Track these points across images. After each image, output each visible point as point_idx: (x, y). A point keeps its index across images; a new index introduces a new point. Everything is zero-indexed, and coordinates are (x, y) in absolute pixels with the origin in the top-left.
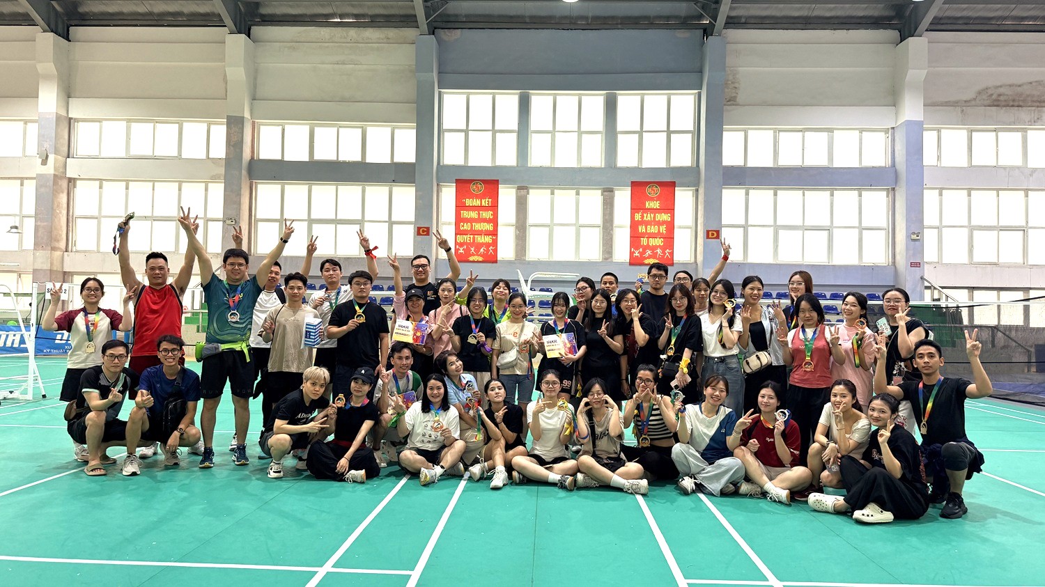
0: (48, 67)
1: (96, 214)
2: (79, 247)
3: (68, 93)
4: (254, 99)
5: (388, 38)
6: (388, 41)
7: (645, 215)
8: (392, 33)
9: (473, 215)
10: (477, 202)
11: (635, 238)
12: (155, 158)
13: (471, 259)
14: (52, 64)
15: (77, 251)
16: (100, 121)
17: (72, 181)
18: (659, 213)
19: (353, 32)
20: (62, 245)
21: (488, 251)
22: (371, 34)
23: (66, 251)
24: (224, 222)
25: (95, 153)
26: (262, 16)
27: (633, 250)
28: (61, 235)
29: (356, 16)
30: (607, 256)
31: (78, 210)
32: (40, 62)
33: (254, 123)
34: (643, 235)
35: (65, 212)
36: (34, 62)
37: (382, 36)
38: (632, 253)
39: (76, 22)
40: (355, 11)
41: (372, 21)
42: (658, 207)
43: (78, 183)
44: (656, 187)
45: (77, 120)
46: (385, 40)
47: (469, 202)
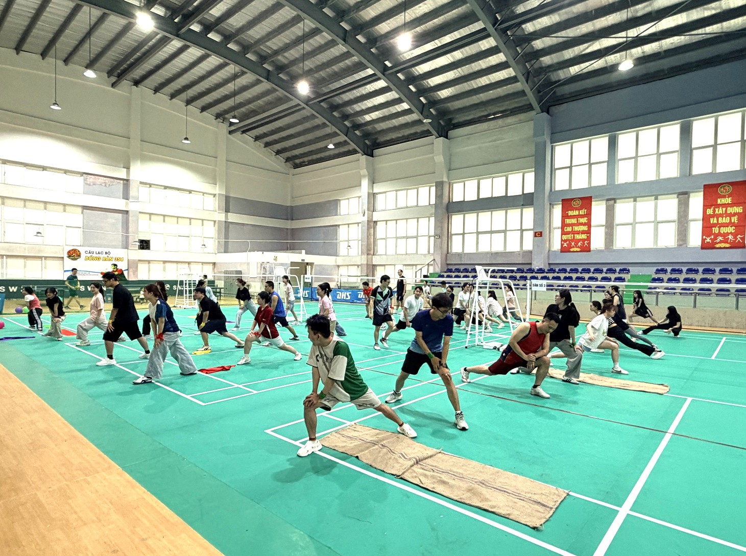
0: (364, 172)
1: (385, 237)
2: (379, 253)
3: (373, 182)
4: (449, 170)
5: (521, 120)
6: (520, 122)
7: (717, 210)
8: (522, 116)
9: (574, 221)
10: (576, 213)
11: (707, 228)
12: (407, 207)
13: (572, 250)
14: (365, 170)
15: (378, 255)
16: (385, 192)
17: (375, 222)
18: (731, 207)
19: (500, 122)
20: (372, 252)
21: (584, 244)
22: (510, 120)
23: (374, 255)
24: (435, 237)
25: (384, 208)
26: (454, 124)
27: (704, 237)
28: (371, 248)
29: (501, 112)
30: (681, 243)
31: (378, 236)
32: (361, 170)
33: (450, 183)
34: (714, 225)
35: (372, 237)
36: (359, 170)
37: (517, 120)
38: (703, 240)
39: (375, 148)
40: (501, 109)
41: (511, 112)
42: (730, 202)
43: (378, 223)
44: (728, 186)
45: (377, 194)
46: (519, 122)
47: (570, 213)
